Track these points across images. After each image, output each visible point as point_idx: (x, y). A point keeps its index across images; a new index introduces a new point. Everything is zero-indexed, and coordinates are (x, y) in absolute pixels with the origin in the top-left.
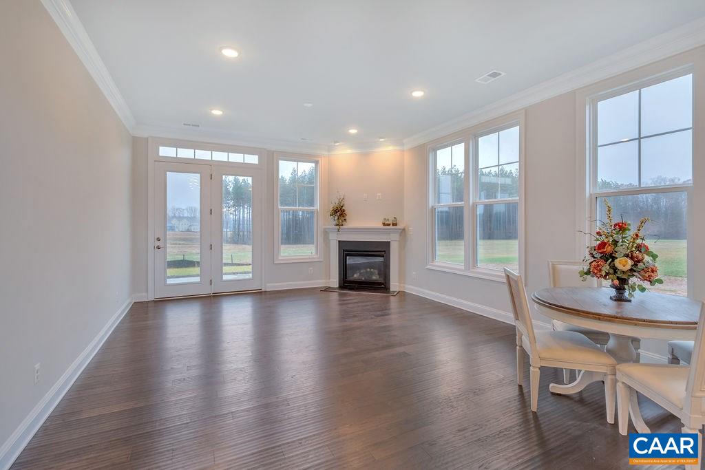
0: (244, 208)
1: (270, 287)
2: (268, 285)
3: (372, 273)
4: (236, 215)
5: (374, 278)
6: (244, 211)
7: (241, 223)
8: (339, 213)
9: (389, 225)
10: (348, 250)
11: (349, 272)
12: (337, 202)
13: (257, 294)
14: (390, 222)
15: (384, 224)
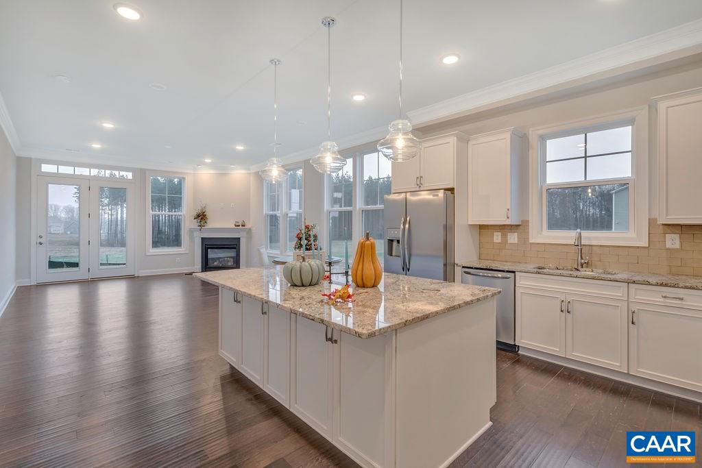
0: (122, 207)
1: (143, 273)
2: (141, 271)
3: (228, 261)
4: (112, 215)
5: (230, 264)
6: (122, 211)
7: (119, 223)
8: (201, 217)
9: (239, 226)
10: (208, 245)
11: (210, 262)
12: (200, 208)
13: (130, 278)
14: (240, 224)
15: (236, 226)
